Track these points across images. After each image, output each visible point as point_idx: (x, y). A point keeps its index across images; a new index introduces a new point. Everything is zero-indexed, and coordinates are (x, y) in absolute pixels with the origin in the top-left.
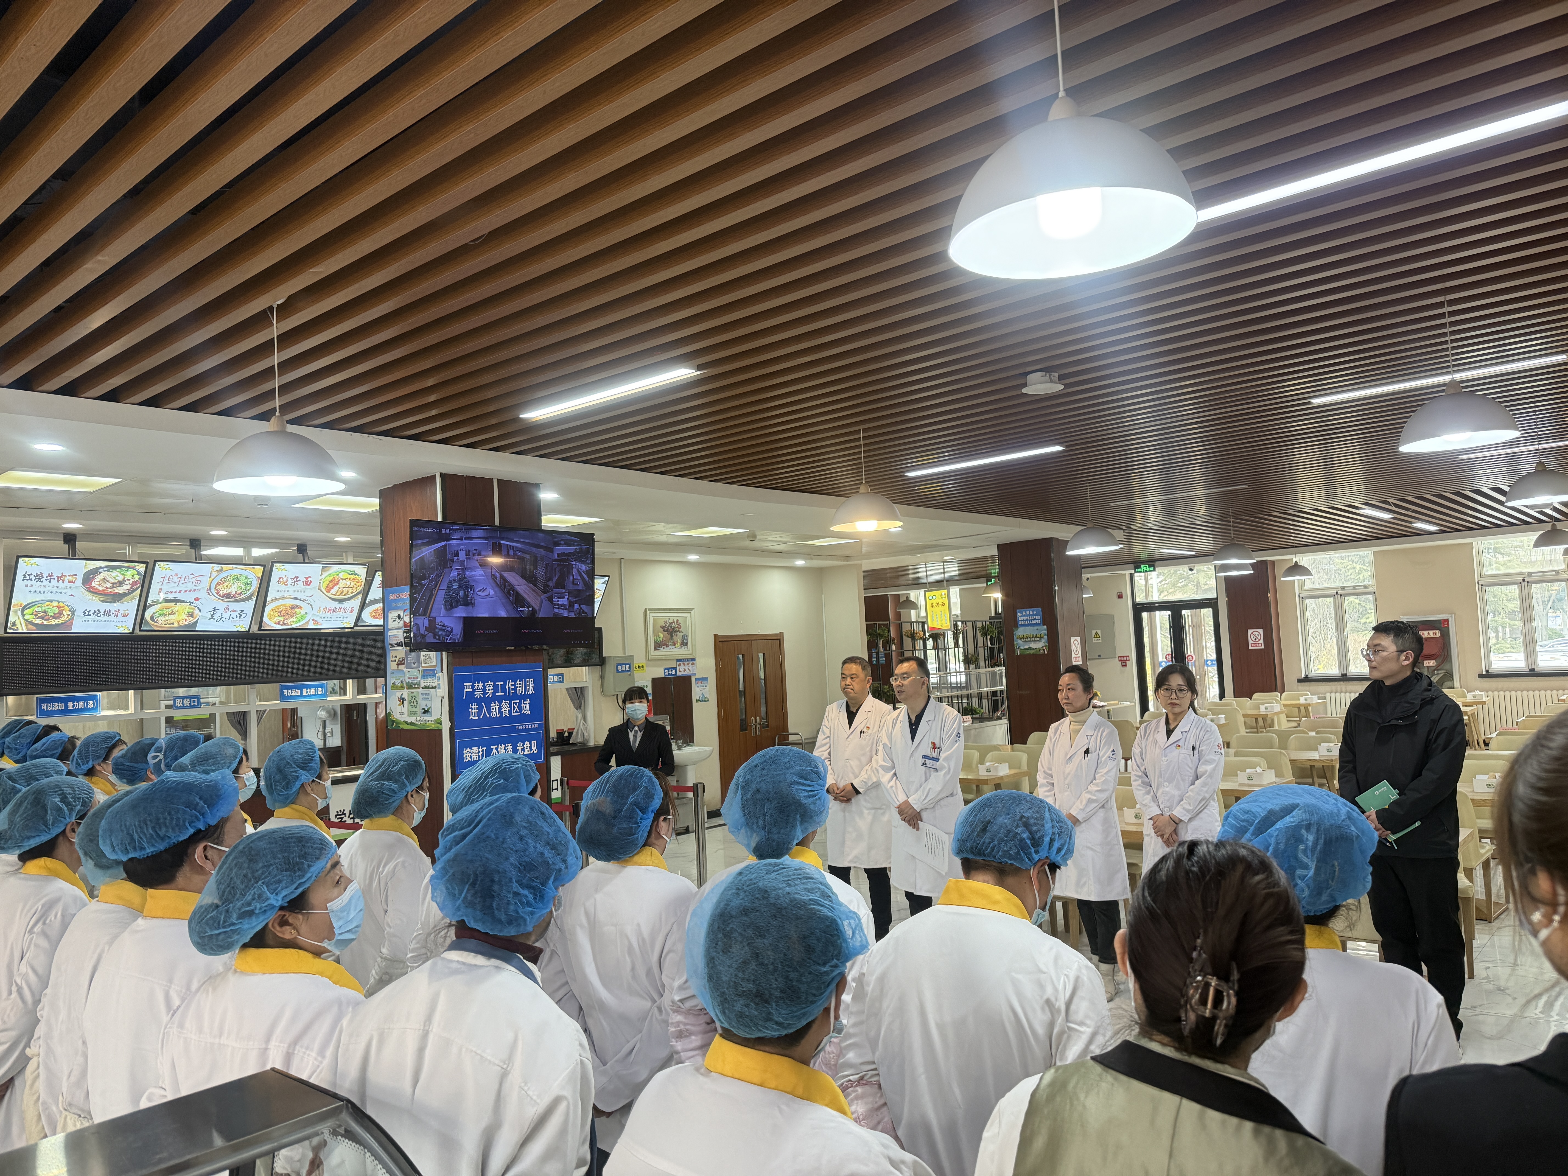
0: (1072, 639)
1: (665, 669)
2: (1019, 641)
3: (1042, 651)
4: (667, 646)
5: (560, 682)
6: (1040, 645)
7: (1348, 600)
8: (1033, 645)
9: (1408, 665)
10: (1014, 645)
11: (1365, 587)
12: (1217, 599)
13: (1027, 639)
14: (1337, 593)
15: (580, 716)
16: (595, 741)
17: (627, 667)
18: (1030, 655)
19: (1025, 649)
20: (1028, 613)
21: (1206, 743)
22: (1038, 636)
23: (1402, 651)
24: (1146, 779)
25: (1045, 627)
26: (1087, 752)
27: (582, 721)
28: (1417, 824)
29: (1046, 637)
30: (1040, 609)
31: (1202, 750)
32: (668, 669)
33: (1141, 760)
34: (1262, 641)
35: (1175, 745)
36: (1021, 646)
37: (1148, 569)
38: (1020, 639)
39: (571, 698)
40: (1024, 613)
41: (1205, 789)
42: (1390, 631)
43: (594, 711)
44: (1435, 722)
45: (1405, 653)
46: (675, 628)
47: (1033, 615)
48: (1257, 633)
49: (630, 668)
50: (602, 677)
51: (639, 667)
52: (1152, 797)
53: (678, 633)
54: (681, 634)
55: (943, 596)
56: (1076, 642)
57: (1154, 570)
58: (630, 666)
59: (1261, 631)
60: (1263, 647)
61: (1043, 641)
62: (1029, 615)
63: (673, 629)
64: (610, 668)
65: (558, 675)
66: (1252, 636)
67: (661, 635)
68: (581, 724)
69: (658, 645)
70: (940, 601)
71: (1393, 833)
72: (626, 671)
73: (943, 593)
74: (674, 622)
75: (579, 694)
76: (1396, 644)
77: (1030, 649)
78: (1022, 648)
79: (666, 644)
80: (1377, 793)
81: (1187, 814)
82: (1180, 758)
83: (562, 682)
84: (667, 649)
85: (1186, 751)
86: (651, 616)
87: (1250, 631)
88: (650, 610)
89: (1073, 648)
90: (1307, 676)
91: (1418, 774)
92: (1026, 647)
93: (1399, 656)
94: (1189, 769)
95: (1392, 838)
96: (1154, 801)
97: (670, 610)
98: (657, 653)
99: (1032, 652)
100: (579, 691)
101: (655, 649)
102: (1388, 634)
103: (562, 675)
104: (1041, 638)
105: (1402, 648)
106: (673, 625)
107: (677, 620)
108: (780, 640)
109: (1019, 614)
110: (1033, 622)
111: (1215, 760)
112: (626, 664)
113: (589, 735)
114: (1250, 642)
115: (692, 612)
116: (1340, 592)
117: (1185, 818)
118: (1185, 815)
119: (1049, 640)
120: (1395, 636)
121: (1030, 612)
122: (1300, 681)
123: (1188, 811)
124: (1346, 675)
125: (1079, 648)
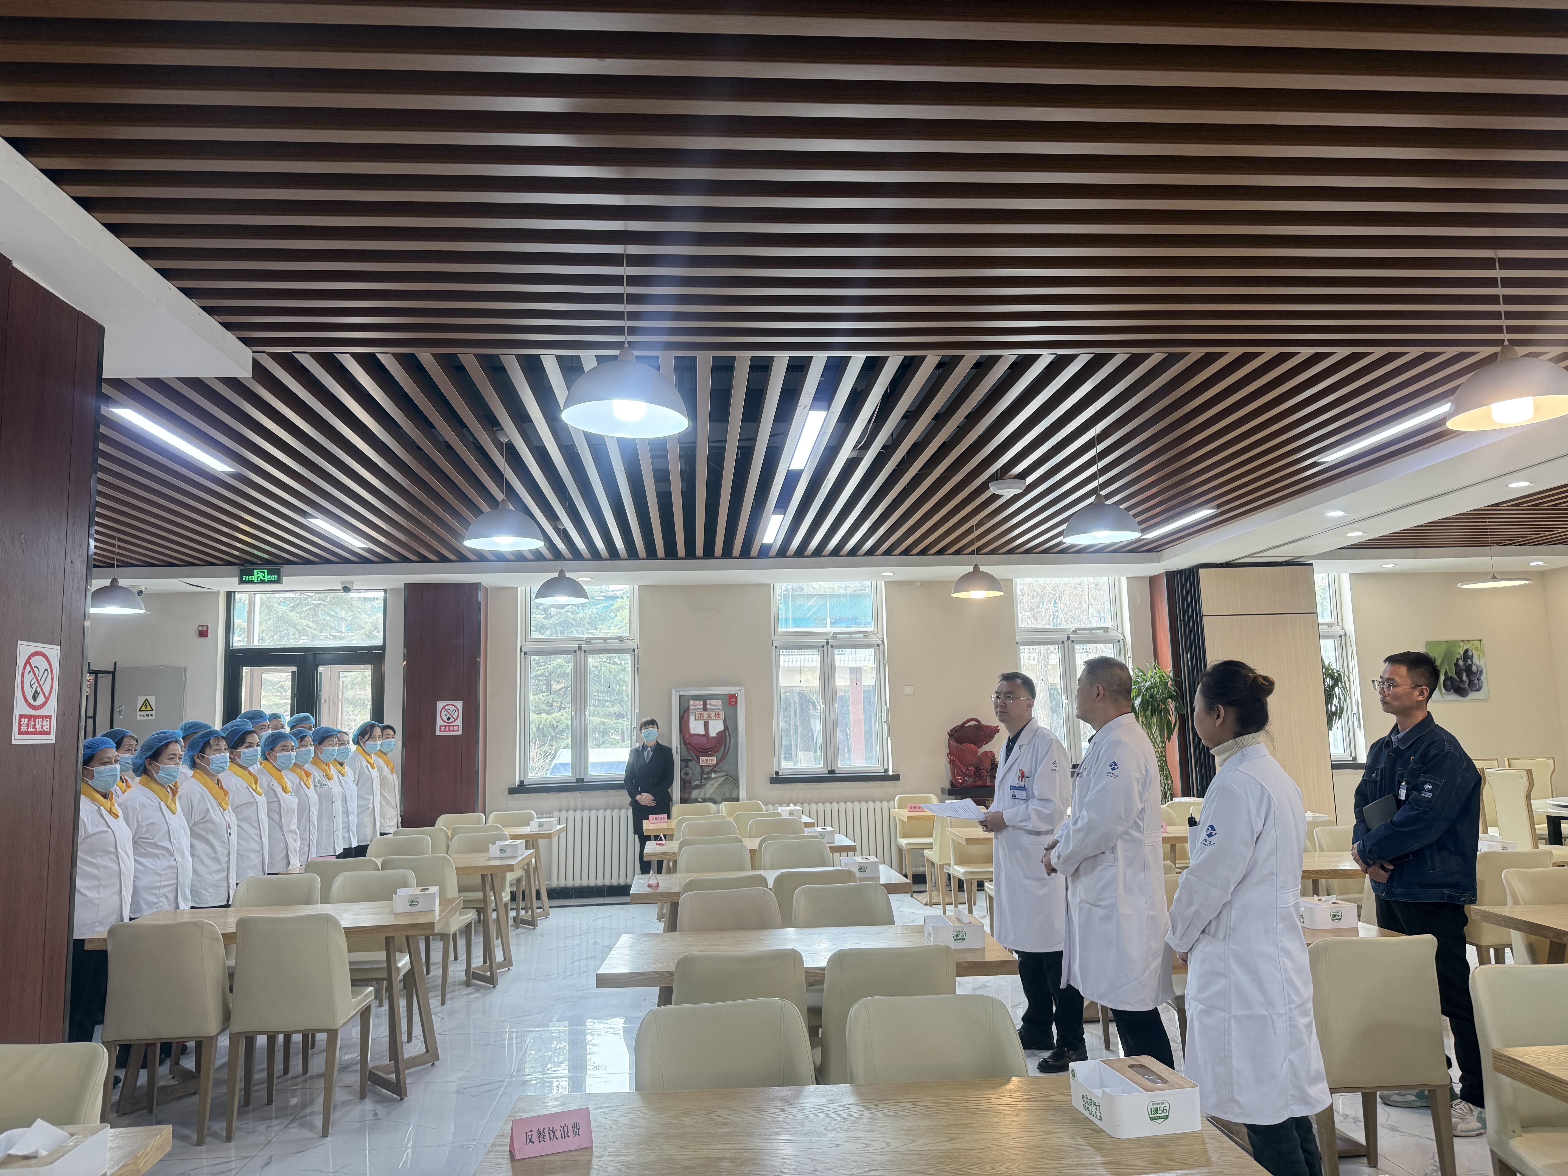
0: (24, 649)
7: (593, 661)
11: (621, 639)
12: (382, 648)
14: (580, 648)
34: (459, 722)
37: (267, 578)
48: (452, 708)
56: (37, 661)
57: (278, 581)
59: (459, 704)
60: (460, 733)
66: (443, 714)
87: (440, 705)
89: (24, 684)
90: (522, 782)
114: (439, 722)
116: (585, 646)
122: (512, 791)
124: (582, 780)
125: (51, 685)
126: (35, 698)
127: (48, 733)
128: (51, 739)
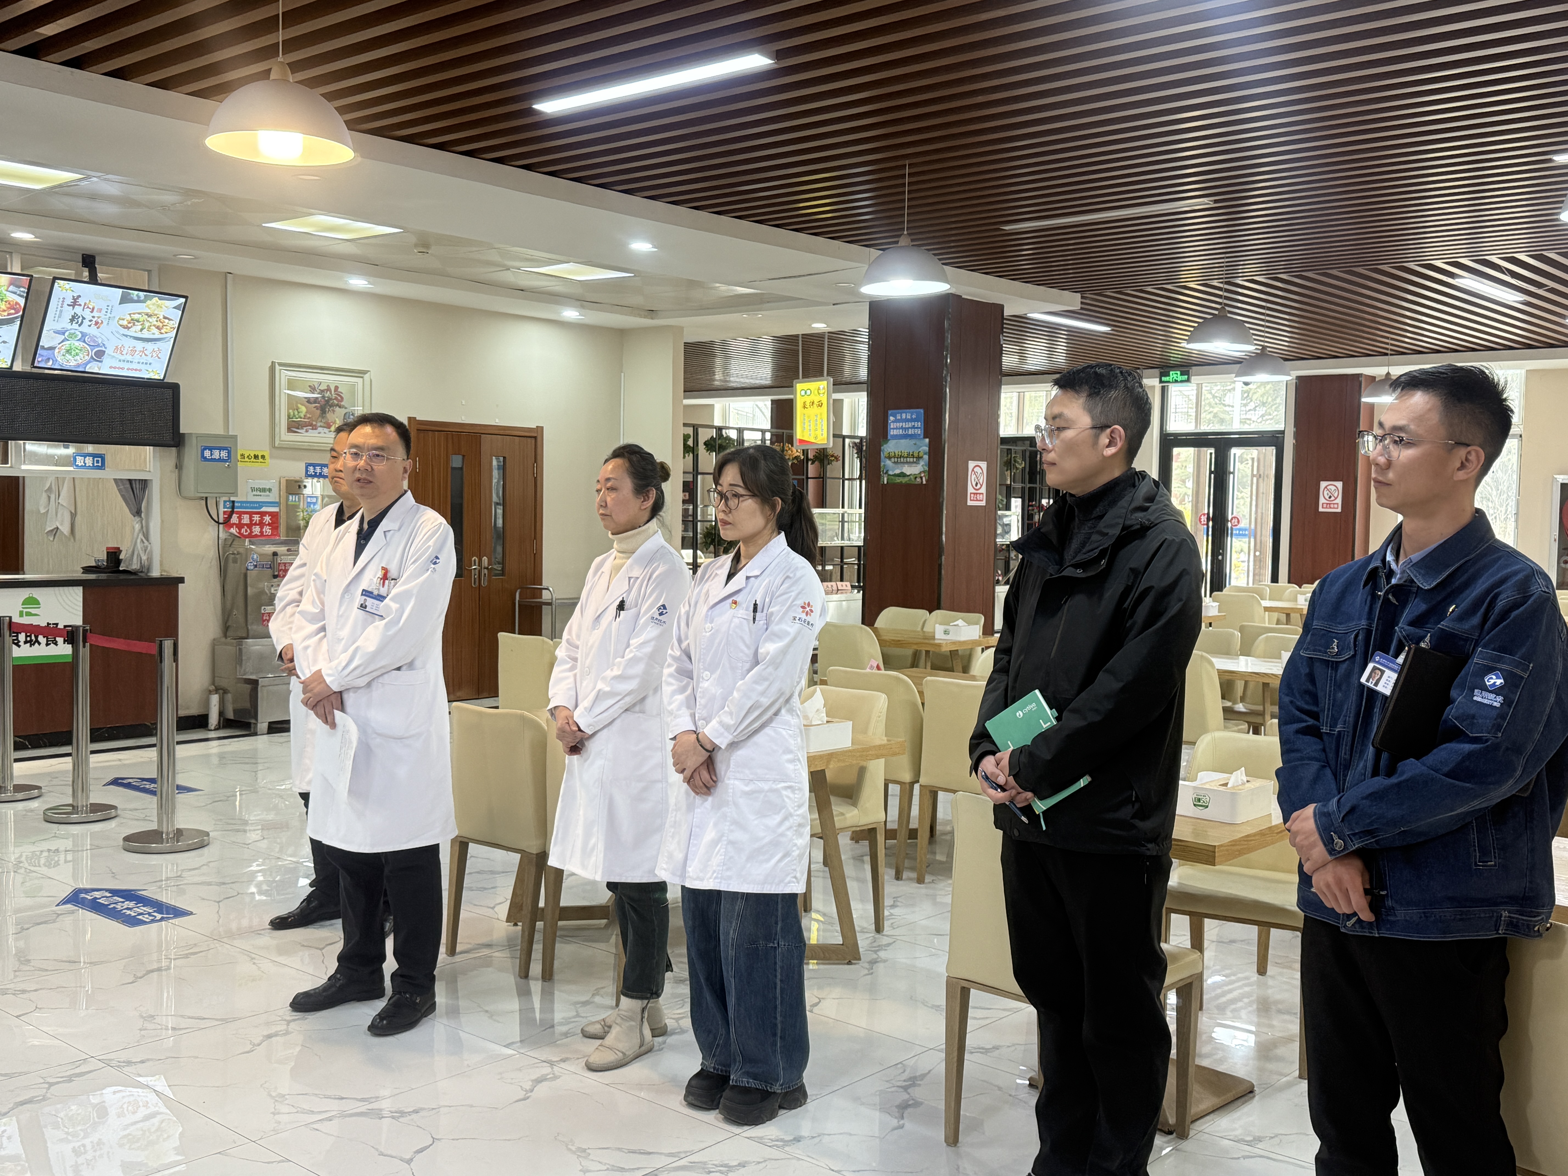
0: (971, 464)
1: (308, 465)
2: (888, 462)
3: (918, 480)
4: (314, 428)
5: (98, 468)
6: (915, 470)
8: (908, 470)
9: (1114, 456)
10: (880, 467)
12: (1281, 431)
13: (899, 459)
15: (137, 527)
16: (162, 571)
17: (224, 454)
18: (901, 484)
19: (895, 475)
20: (904, 416)
21: (780, 599)
22: (916, 455)
23: (1103, 427)
24: (687, 664)
25: (927, 440)
26: (621, 607)
27: (141, 536)
28: (1082, 783)
29: (926, 457)
30: (922, 411)
31: (772, 614)
32: (314, 465)
33: (686, 627)
34: (1339, 501)
35: (730, 600)
36: (891, 469)
37: (1180, 378)
38: (889, 458)
39: (122, 496)
40: (899, 417)
41: (760, 688)
42: (1080, 385)
43: (162, 521)
44: (1137, 574)
45: (1108, 431)
46: (330, 399)
47: (912, 420)
48: (1333, 488)
49: (229, 456)
50: (179, 467)
51: (256, 457)
52: (687, 698)
53: (337, 409)
54: (343, 411)
55: (821, 391)
56: (977, 469)
57: (1188, 380)
58: (229, 453)
59: (1339, 485)
60: (1339, 510)
61: (922, 463)
62: (906, 420)
63: (327, 402)
64: (191, 453)
65: (94, 456)
66: (1326, 493)
67: (303, 409)
68: (139, 541)
69: (294, 426)
70: (816, 399)
71: (1042, 798)
72: (220, 460)
73: (821, 387)
74: (329, 389)
75: (137, 491)
76: (1090, 411)
77: (903, 475)
78: (891, 473)
79: (311, 425)
80: (1020, 714)
81: (726, 734)
82: (733, 625)
83: (102, 467)
84: (312, 433)
85: (744, 612)
86: (283, 376)
87: (1323, 484)
88: (280, 364)
89: (972, 479)
91: (1088, 679)
92: (897, 471)
93: (1097, 437)
94: (745, 650)
95: (1040, 807)
96: (688, 707)
97: (322, 368)
98: (292, 437)
99: (904, 480)
100: (137, 486)
101: (290, 430)
102: (1077, 392)
103: (102, 457)
104: (919, 458)
105: (1103, 420)
106: (328, 394)
107: (336, 388)
108: (535, 438)
109: (892, 418)
110: (910, 432)
111: (788, 633)
112: (221, 449)
113: (150, 559)
114: (1322, 500)
115: (367, 377)
117: (722, 742)
118: (722, 734)
119: (930, 464)
120: (1090, 395)
121: (906, 415)
123: (727, 727)
125: (983, 479)
126: (976, 485)
127: (982, 501)
128: (983, 503)
